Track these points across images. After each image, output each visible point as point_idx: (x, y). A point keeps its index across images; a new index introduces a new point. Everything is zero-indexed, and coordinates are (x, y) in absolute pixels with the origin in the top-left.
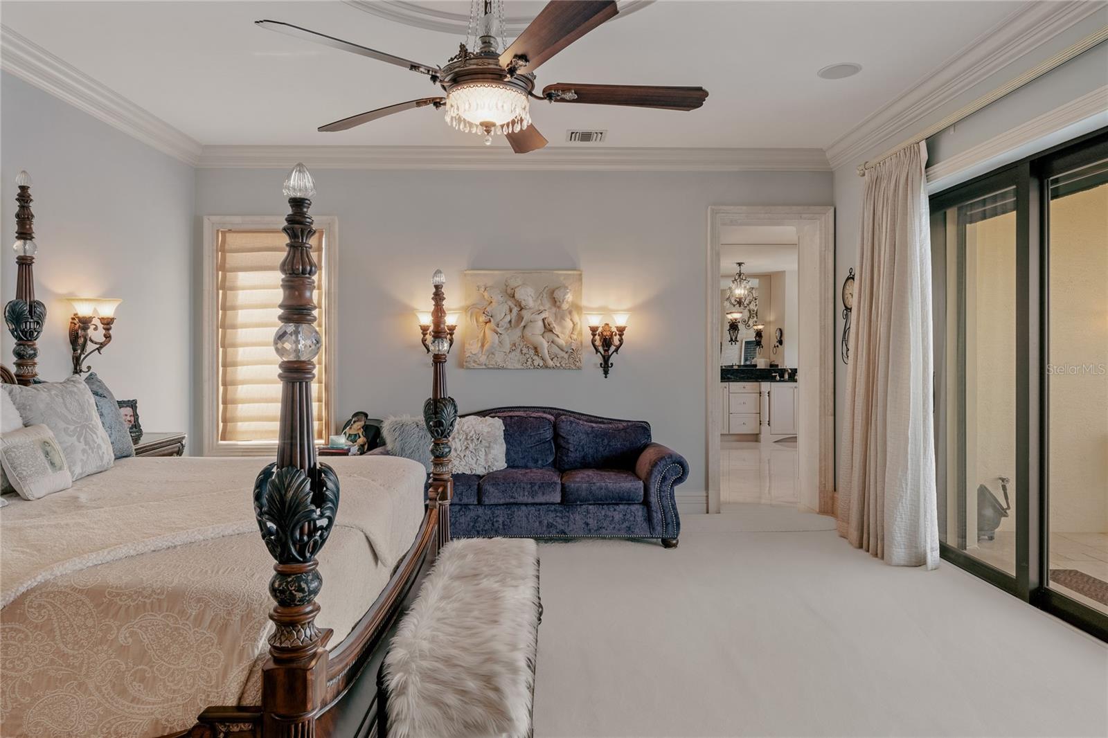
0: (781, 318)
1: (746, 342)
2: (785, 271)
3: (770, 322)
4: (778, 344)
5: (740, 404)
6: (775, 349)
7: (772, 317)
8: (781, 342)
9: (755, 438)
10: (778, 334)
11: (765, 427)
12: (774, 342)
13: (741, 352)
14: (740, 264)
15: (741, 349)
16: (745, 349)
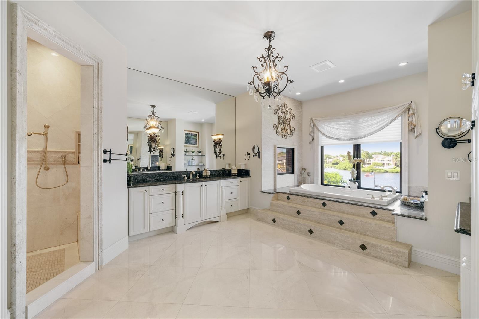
0: (174, 142)
1: (152, 156)
2: (175, 119)
3: (167, 145)
4: (172, 156)
5: (160, 204)
6: (170, 158)
7: (168, 142)
8: (173, 155)
9: (172, 230)
10: (172, 151)
11: (180, 220)
12: (170, 154)
13: (150, 160)
14: (153, 106)
15: (150, 159)
16: (152, 159)
